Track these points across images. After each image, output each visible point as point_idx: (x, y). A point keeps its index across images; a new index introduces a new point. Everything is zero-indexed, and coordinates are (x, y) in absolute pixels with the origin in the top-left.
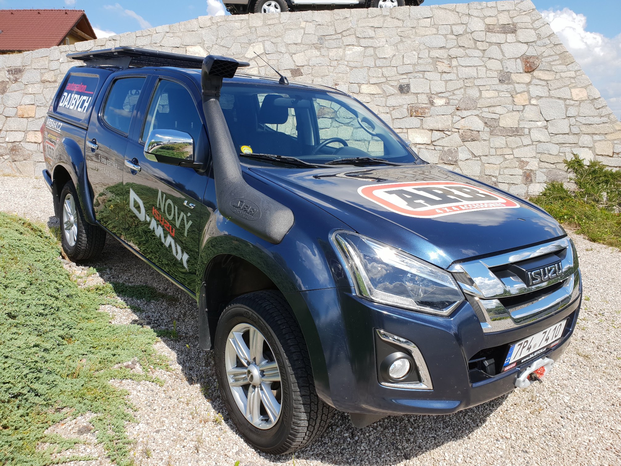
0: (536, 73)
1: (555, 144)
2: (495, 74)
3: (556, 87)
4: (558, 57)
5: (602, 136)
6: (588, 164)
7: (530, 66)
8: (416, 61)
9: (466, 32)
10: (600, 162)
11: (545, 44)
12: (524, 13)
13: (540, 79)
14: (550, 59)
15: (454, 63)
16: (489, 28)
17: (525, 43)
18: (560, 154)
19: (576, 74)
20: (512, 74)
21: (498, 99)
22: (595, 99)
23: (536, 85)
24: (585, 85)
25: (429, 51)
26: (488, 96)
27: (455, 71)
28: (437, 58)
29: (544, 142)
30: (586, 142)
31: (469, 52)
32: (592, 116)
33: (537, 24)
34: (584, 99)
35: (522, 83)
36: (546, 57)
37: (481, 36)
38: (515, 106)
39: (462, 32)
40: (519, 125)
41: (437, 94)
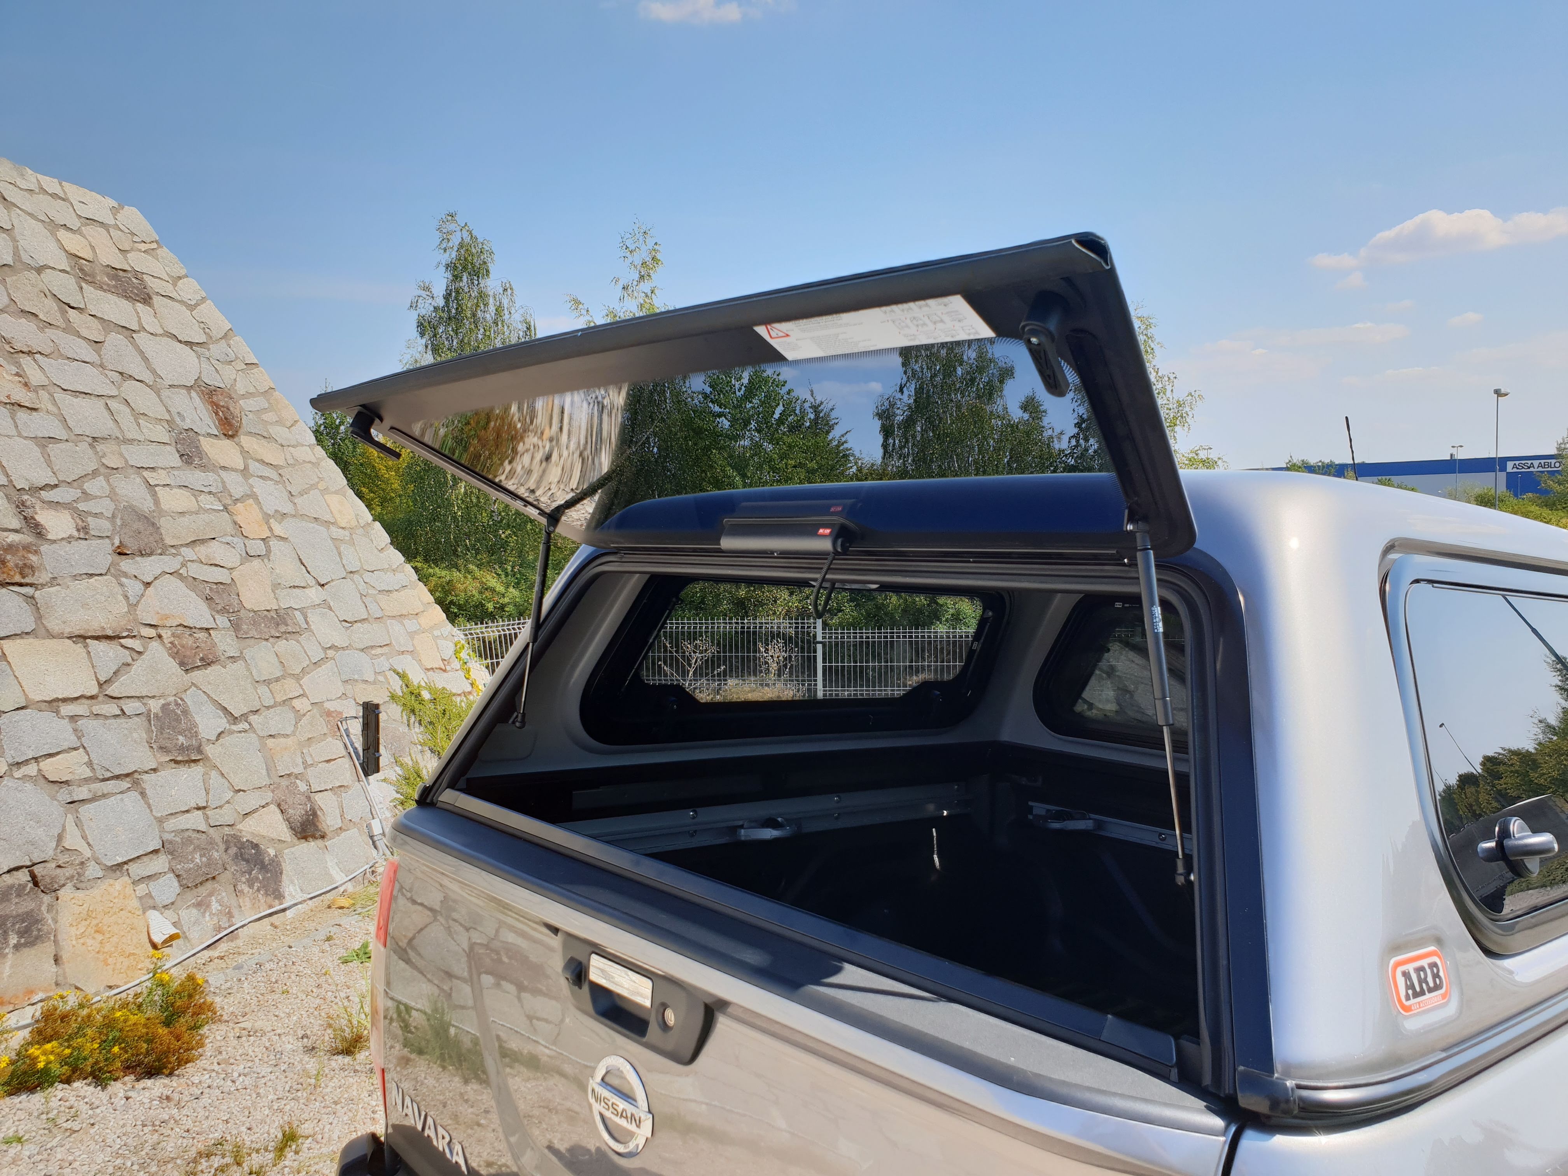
0: (245, 441)
1: (360, 650)
2: (164, 433)
3: (299, 488)
4: (264, 402)
5: (414, 621)
7: (226, 419)
9: (20, 261)
11: (228, 359)
12: (143, 247)
13: (262, 462)
14: (253, 404)
15: (32, 371)
16: (81, 269)
17: (185, 343)
18: (379, 678)
19: (314, 454)
20: (200, 438)
21: (202, 516)
22: (368, 525)
23: (261, 477)
26: (175, 506)
27: (50, 406)
29: (343, 648)
30: (401, 640)
31: (59, 339)
32: (383, 570)
33: (185, 292)
34: (352, 524)
35: (231, 469)
36: (244, 396)
37: (68, 288)
38: (246, 542)
39: (8, 261)
40: (277, 600)
41: (36, 490)
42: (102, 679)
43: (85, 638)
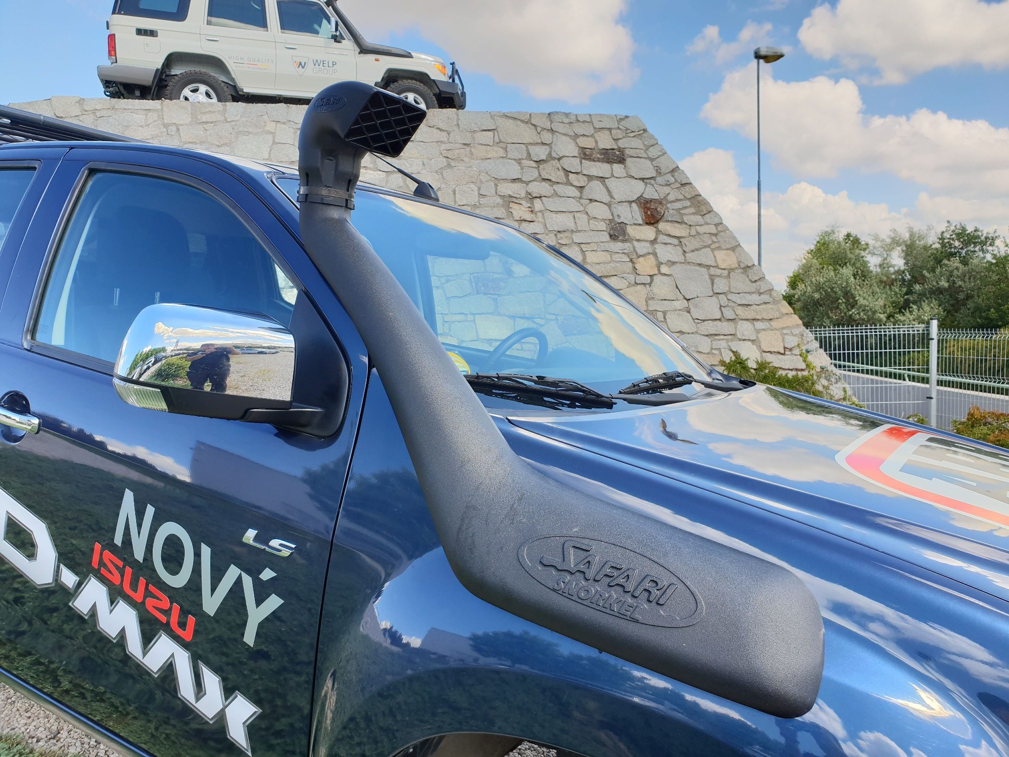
0: (662, 226)
1: (704, 335)
2: (603, 226)
3: (692, 248)
4: (688, 203)
5: (766, 323)
6: (755, 366)
7: (652, 215)
8: (476, 200)
9: (550, 157)
10: (769, 363)
11: (668, 183)
12: (632, 135)
13: (669, 235)
14: (678, 205)
15: (538, 205)
16: (585, 154)
17: (640, 179)
18: (714, 352)
19: (717, 229)
20: (628, 226)
21: (612, 265)
22: (749, 267)
23: (665, 244)
24: (731, 246)
25: (496, 185)
26: (596, 260)
27: (540, 219)
28: (510, 196)
29: (689, 333)
30: (746, 333)
31: (559, 189)
32: (749, 293)
33: (653, 152)
34: (733, 266)
35: (644, 241)
36: (672, 202)
37: (573, 164)
38: (638, 277)
39: (544, 158)
40: (647, 306)
43: (515, 317)
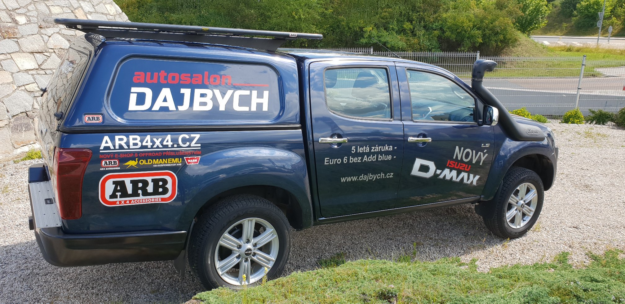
26: (56, 12)
41: (14, 10)
42: (39, 64)
43: (33, 53)
